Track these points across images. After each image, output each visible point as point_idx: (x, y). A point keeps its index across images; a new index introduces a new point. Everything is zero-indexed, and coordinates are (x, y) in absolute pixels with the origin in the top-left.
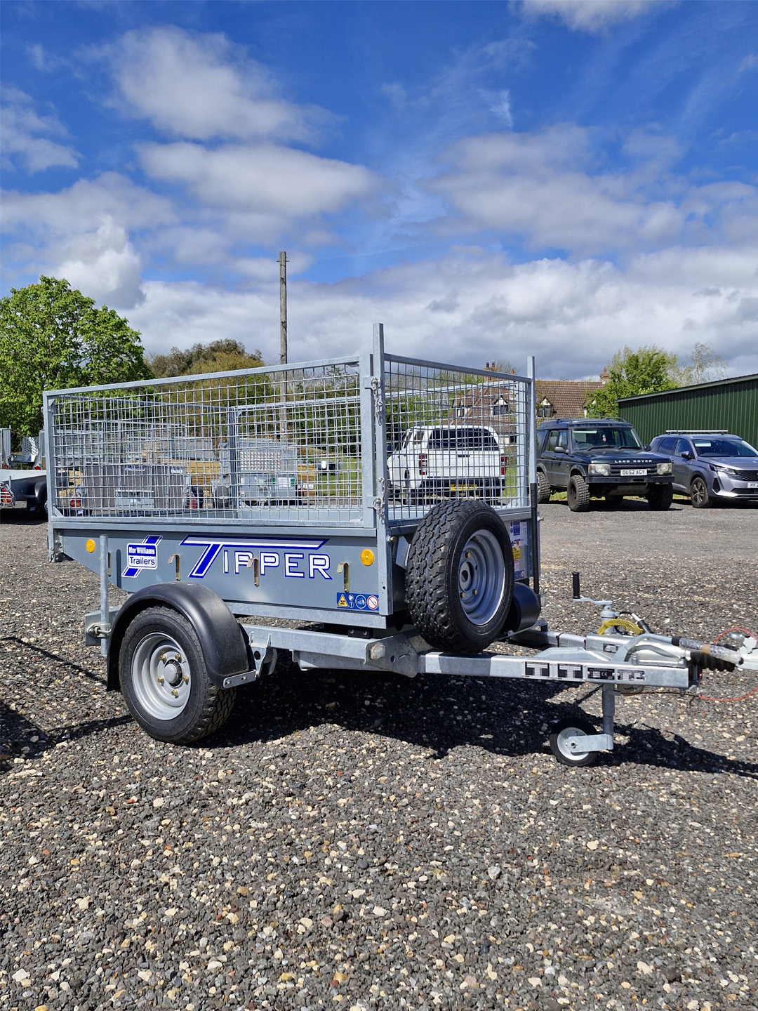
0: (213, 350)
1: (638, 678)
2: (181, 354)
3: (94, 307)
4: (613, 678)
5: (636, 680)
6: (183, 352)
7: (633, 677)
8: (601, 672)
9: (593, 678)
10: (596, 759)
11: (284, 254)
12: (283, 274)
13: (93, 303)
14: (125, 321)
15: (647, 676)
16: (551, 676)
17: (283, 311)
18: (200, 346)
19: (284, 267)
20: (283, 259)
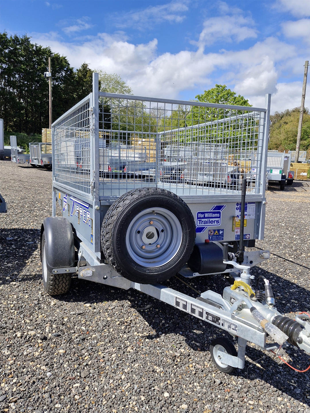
0: (294, 111)
1: (233, 329)
2: (279, 114)
3: (235, 96)
4: (219, 324)
5: (232, 330)
6: (280, 113)
7: (230, 327)
8: (213, 317)
9: (208, 319)
10: (233, 371)
11: (307, 62)
12: (306, 72)
13: (235, 94)
14: (247, 101)
15: (239, 330)
16: (187, 310)
17: (304, 90)
18: (288, 110)
19: (306, 68)
20: (307, 64)
